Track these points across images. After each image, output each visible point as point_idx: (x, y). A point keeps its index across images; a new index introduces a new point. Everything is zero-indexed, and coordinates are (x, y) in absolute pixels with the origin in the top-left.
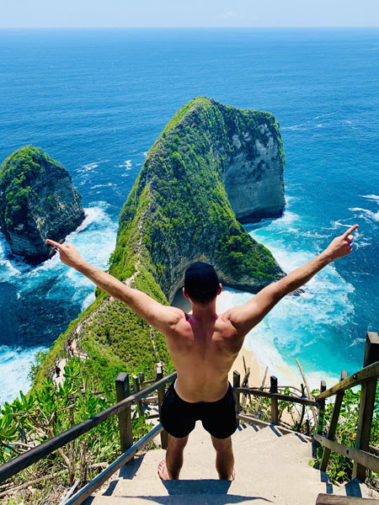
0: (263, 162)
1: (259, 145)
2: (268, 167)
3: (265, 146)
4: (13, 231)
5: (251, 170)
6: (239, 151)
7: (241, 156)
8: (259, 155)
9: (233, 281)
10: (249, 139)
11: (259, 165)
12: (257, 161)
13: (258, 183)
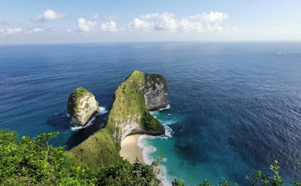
0: (159, 90)
1: (156, 85)
2: (160, 92)
3: (159, 85)
4: (73, 116)
5: (155, 93)
6: (150, 87)
7: (151, 88)
8: (157, 88)
9: (147, 132)
10: (153, 83)
11: (157, 91)
12: (156, 90)
13: (157, 97)
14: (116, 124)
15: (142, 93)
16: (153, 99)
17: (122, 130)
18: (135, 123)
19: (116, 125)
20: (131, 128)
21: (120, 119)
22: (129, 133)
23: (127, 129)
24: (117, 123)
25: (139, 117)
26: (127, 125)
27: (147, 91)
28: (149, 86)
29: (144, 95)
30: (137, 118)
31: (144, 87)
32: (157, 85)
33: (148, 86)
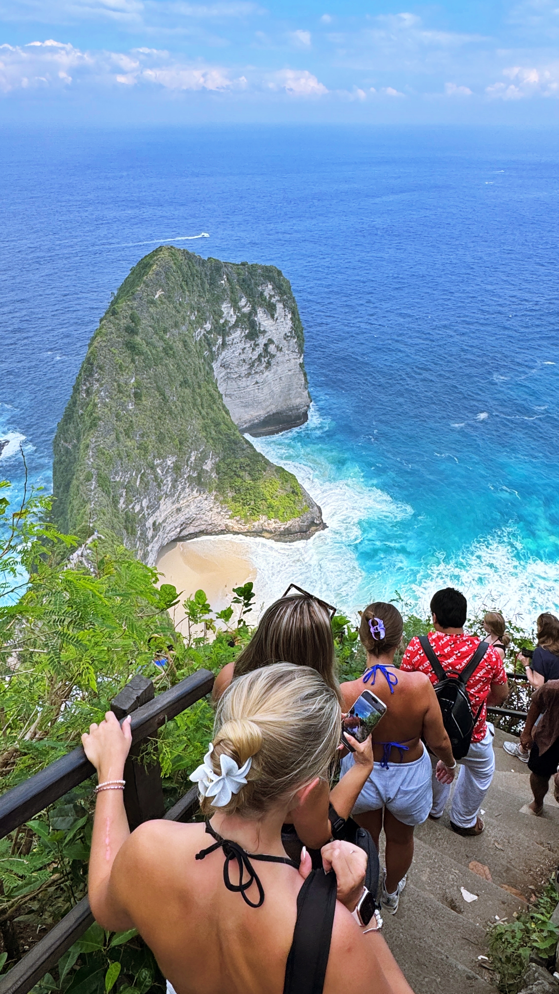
0: (271, 341)
2: (279, 349)
3: (272, 316)
5: (256, 354)
6: (235, 326)
7: (238, 333)
8: (264, 332)
9: (246, 527)
10: (246, 310)
11: (266, 347)
12: (262, 341)
13: (267, 373)
14: (122, 501)
15: (206, 353)
16: (250, 382)
17: (145, 525)
18: (195, 492)
19: (121, 504)
20: (180, 515)
21: (134, 474)
22: (173, 535)
23: (164, 521)
24: (124, 494)
25: (208, 466)
26: (162, 502)
27: (224, 344)
28: (230, 325)
29: (214, 365)
30: (199, 468)
31: (208, 326)
32: (261, 317)
33: (226, 322)
